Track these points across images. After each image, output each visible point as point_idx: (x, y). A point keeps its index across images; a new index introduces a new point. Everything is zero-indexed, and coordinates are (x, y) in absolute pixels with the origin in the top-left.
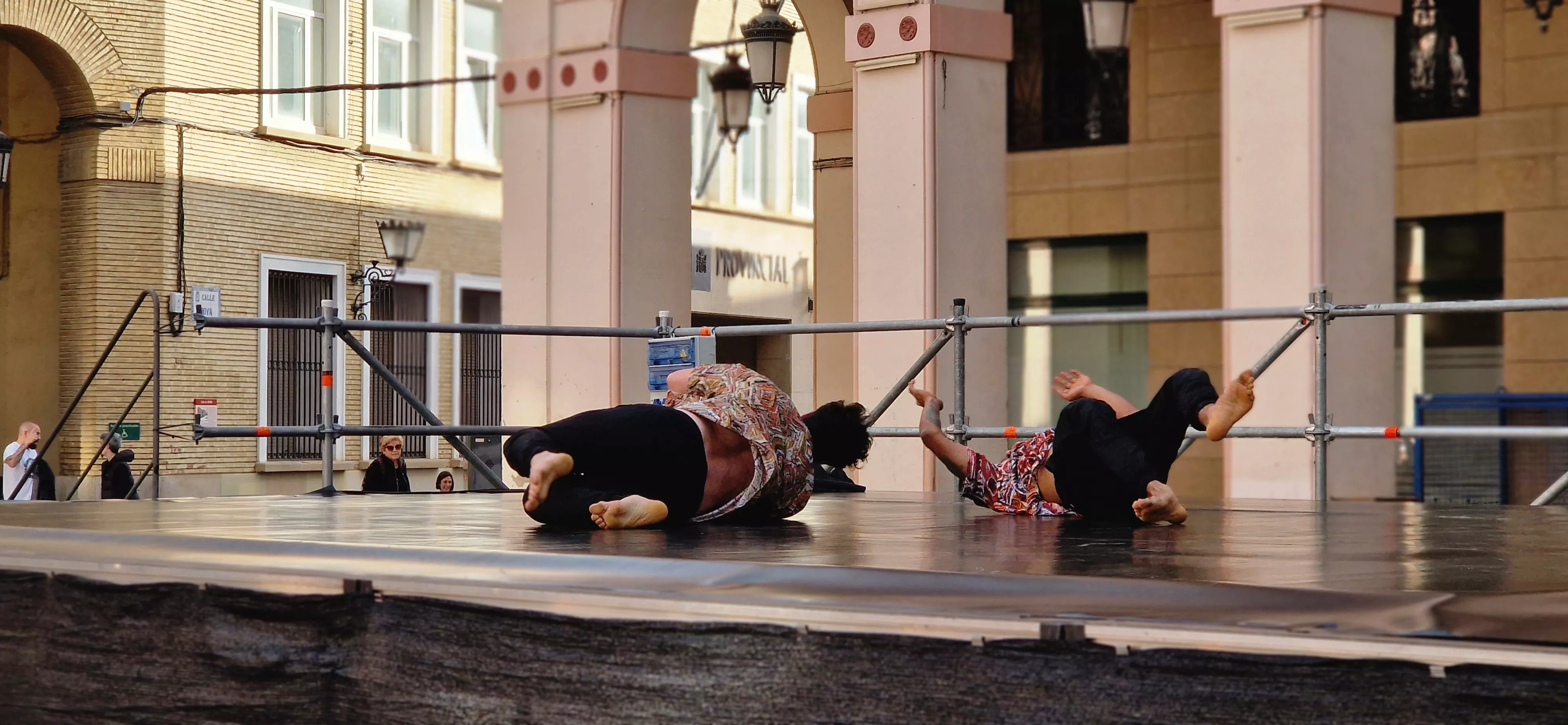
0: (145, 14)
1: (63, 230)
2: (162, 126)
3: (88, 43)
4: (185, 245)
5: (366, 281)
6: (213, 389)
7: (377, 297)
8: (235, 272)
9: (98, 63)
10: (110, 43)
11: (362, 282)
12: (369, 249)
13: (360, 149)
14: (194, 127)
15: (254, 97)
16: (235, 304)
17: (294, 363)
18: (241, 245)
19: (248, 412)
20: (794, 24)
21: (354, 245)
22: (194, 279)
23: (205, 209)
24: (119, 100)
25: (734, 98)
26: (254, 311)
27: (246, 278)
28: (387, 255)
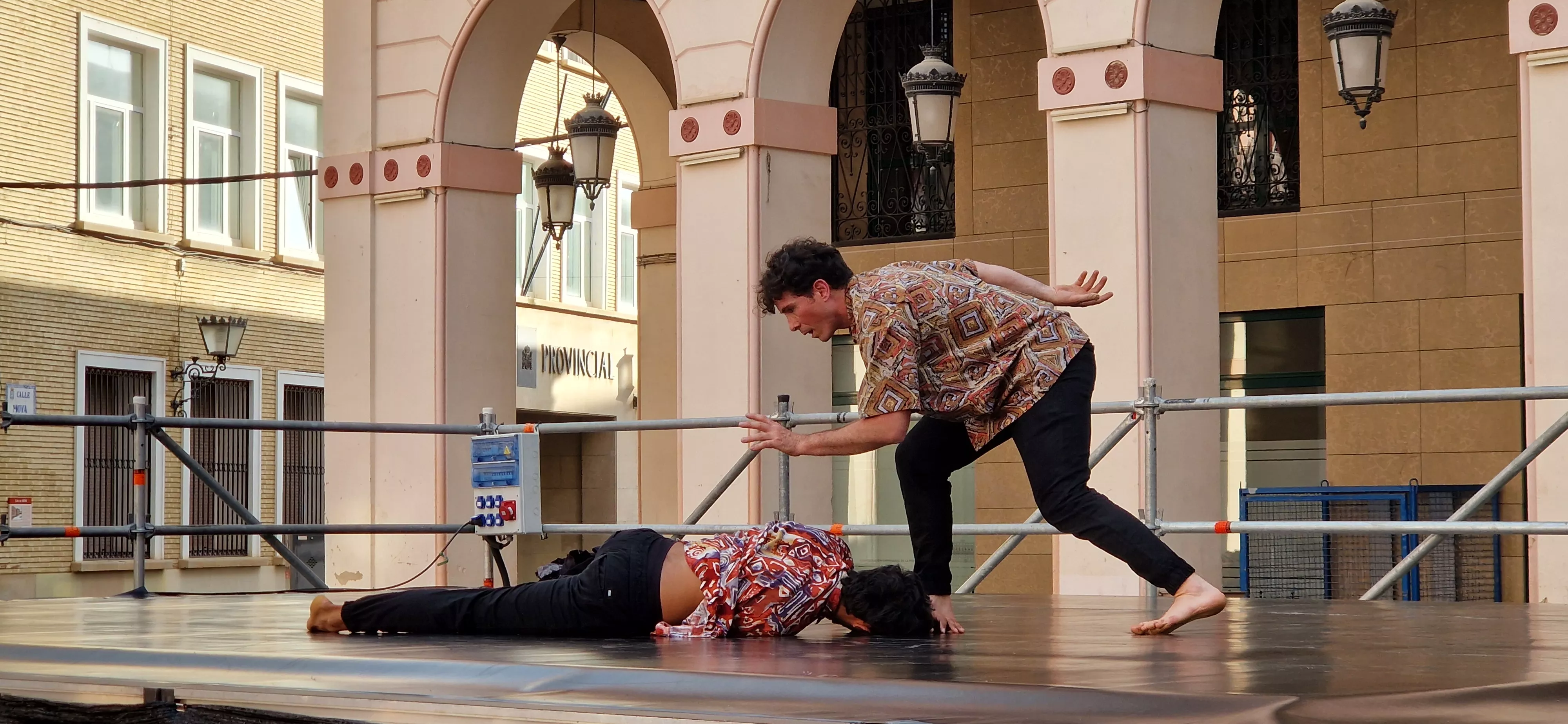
5: (187, 378)
6: (28, 488)
7: (198, 393)
8: (51, 368)
11: (182, 379)
12: (189, 345)
13: (180, 244)
14: (9, 222)
15: (71, 192)
16: (51, 401)
17: (112, 461)
18: (57, 342)
19: (63, 511)
20: (618, 118)
21: (174, 341)
22: (9, 376)
23: (20, 305)
25: (558, 193)
26: (71, 408)
27: (62, 375)
28: (207, 350)
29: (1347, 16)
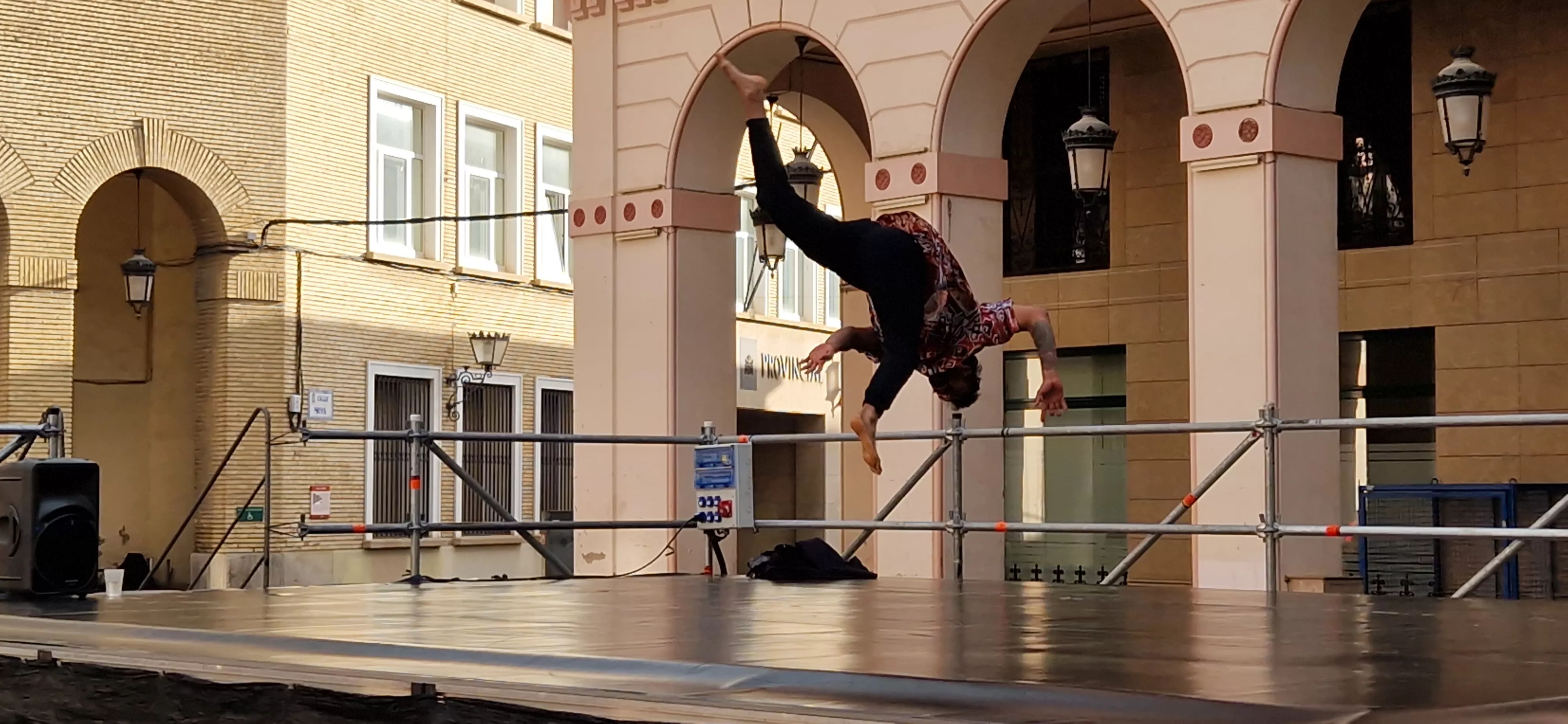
0: (270, 157)
1: (199, 341)
2: (283, 252)
3: (221, 182)
4: (303, 354)
5: (459, 383)
6: (326, 478)
7: (469, 397)
8: (346, 376)
9: (229, 199)
10: (238, 182)
11: (456, 384)
12: (461, 356)
13: (454, 270)
14: (311, 253)
15: (363, 227)
16: (346, 404)
17: (396, 454)
18: (351, 354)
19: (356, 496)
20: (822, 168)
21: (449, 353)
22: (311, 383)
24: (247, 230)
26: (363, 410)
27: (355, 382)
28: (477, 361)
29: (1452, 78)
